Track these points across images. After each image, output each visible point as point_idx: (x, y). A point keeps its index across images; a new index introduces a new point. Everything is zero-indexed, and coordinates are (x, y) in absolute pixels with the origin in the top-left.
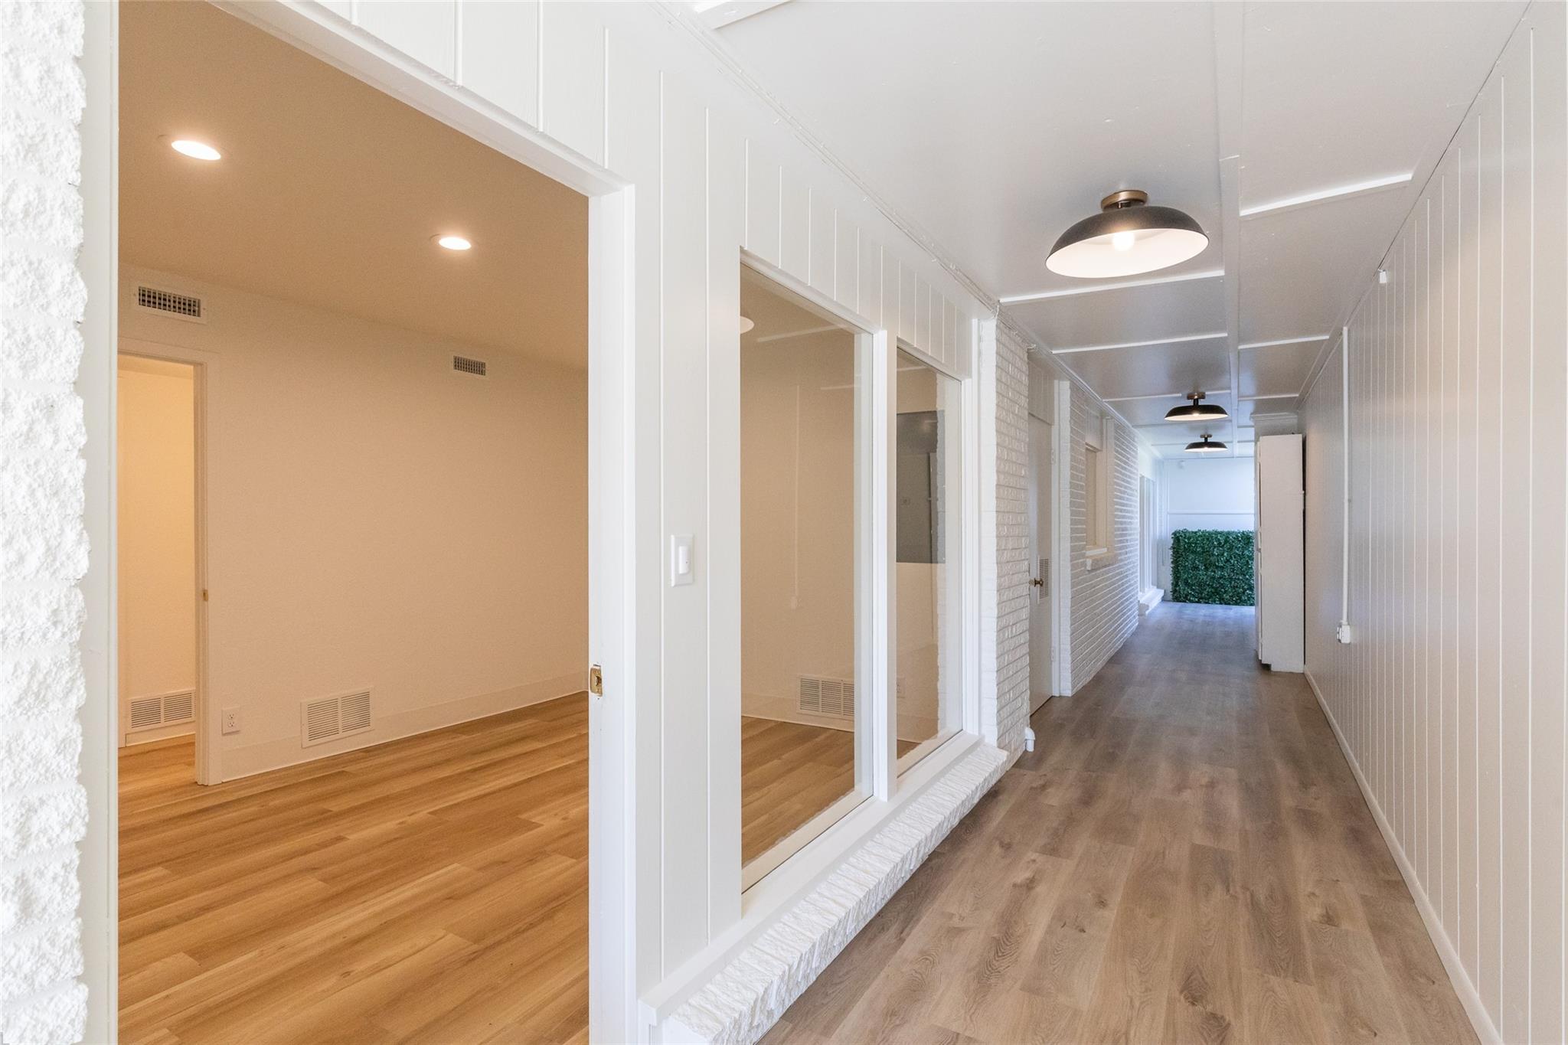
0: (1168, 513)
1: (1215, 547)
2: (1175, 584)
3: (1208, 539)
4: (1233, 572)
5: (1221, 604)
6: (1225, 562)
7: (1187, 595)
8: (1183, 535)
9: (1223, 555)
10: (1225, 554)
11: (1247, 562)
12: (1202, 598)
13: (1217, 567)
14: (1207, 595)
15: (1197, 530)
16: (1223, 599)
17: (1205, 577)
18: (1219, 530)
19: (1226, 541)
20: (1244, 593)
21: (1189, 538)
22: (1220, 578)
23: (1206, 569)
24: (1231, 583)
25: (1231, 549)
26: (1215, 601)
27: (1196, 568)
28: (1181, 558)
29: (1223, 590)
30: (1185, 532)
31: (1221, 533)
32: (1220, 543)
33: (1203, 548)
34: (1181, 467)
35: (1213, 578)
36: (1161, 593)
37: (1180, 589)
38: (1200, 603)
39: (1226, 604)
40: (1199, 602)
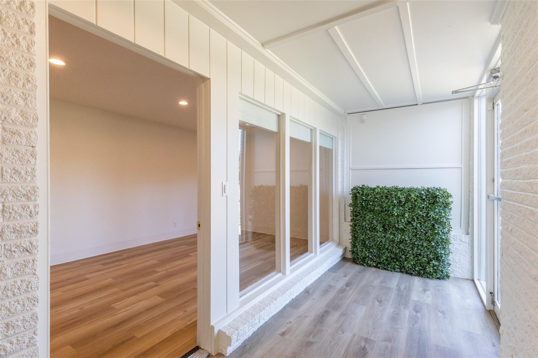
0: (350, 169)
1: (395, 206)
2: (354, 246)
3: (387, 197)
4: (416, 235)
5: (401, 272)
6: (407, 224)
7: (364, 258)
8: (360, 192)
9: (403, 215)
10: (407, 215)
11: (433, 225)
12: (380, 263)
13: (397, 229)
14: (387, 260)
15: (375, 186)
16: (404, 267)
17: (384, 240)
18: (400, 186)
19: (407, 200)
20: (429, 263)
21: (367, 195)
22: (401, 242)
23: (385, 230)
24: (413, 249)
25: (412, 209)
26: (394, 269)
27: (374, 229)
28: (358, 217)
29: (403, 257)
30: (363, 188)
31: (401, 190)
32: (400, 202)
33: (381, 206)
34: (362, 121)
35: (393, 241)
36: (340, 252)
37: (357, 250)
38: (379, 268)
39: (407, 273)
40: (376, 267)
